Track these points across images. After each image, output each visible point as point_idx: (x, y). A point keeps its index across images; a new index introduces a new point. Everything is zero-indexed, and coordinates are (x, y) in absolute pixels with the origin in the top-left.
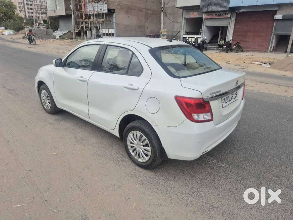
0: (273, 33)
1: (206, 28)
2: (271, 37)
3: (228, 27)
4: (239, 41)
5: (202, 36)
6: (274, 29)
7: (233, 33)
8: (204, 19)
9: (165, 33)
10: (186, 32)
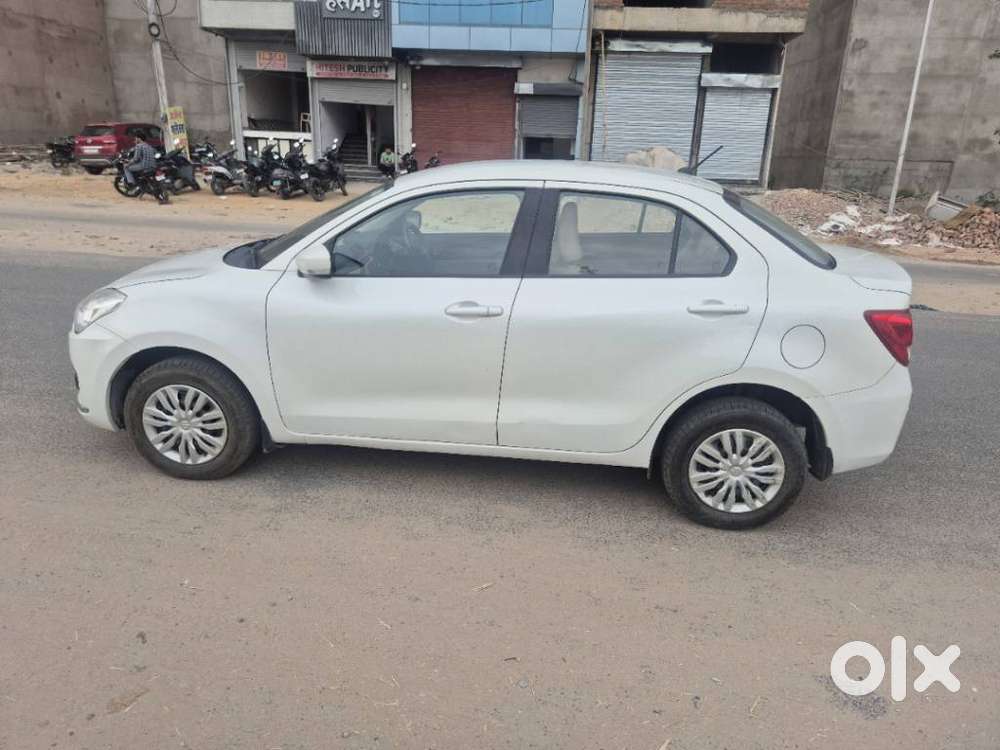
0: (517, 133)
1: (323, 109)
2: (513, 143)
3: (395, 109)
4: (436, 155)
5: (314, 136)
6: (519, 120)
7: (413, 130)
8: (313, 79)
9: (180, 121)
10: (250, 119)
